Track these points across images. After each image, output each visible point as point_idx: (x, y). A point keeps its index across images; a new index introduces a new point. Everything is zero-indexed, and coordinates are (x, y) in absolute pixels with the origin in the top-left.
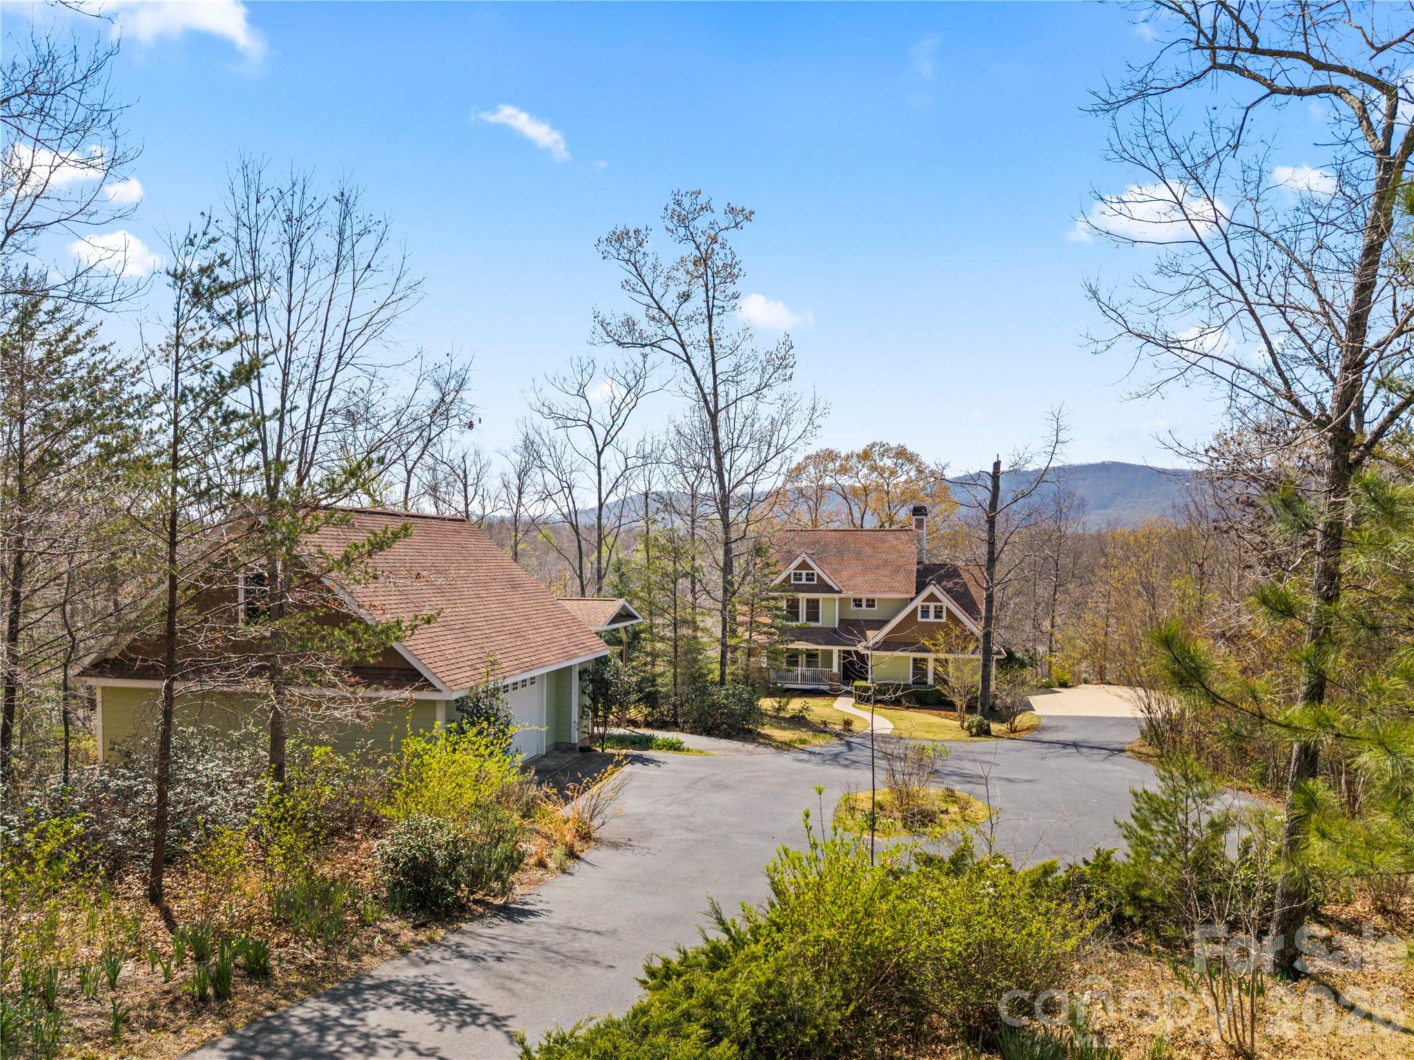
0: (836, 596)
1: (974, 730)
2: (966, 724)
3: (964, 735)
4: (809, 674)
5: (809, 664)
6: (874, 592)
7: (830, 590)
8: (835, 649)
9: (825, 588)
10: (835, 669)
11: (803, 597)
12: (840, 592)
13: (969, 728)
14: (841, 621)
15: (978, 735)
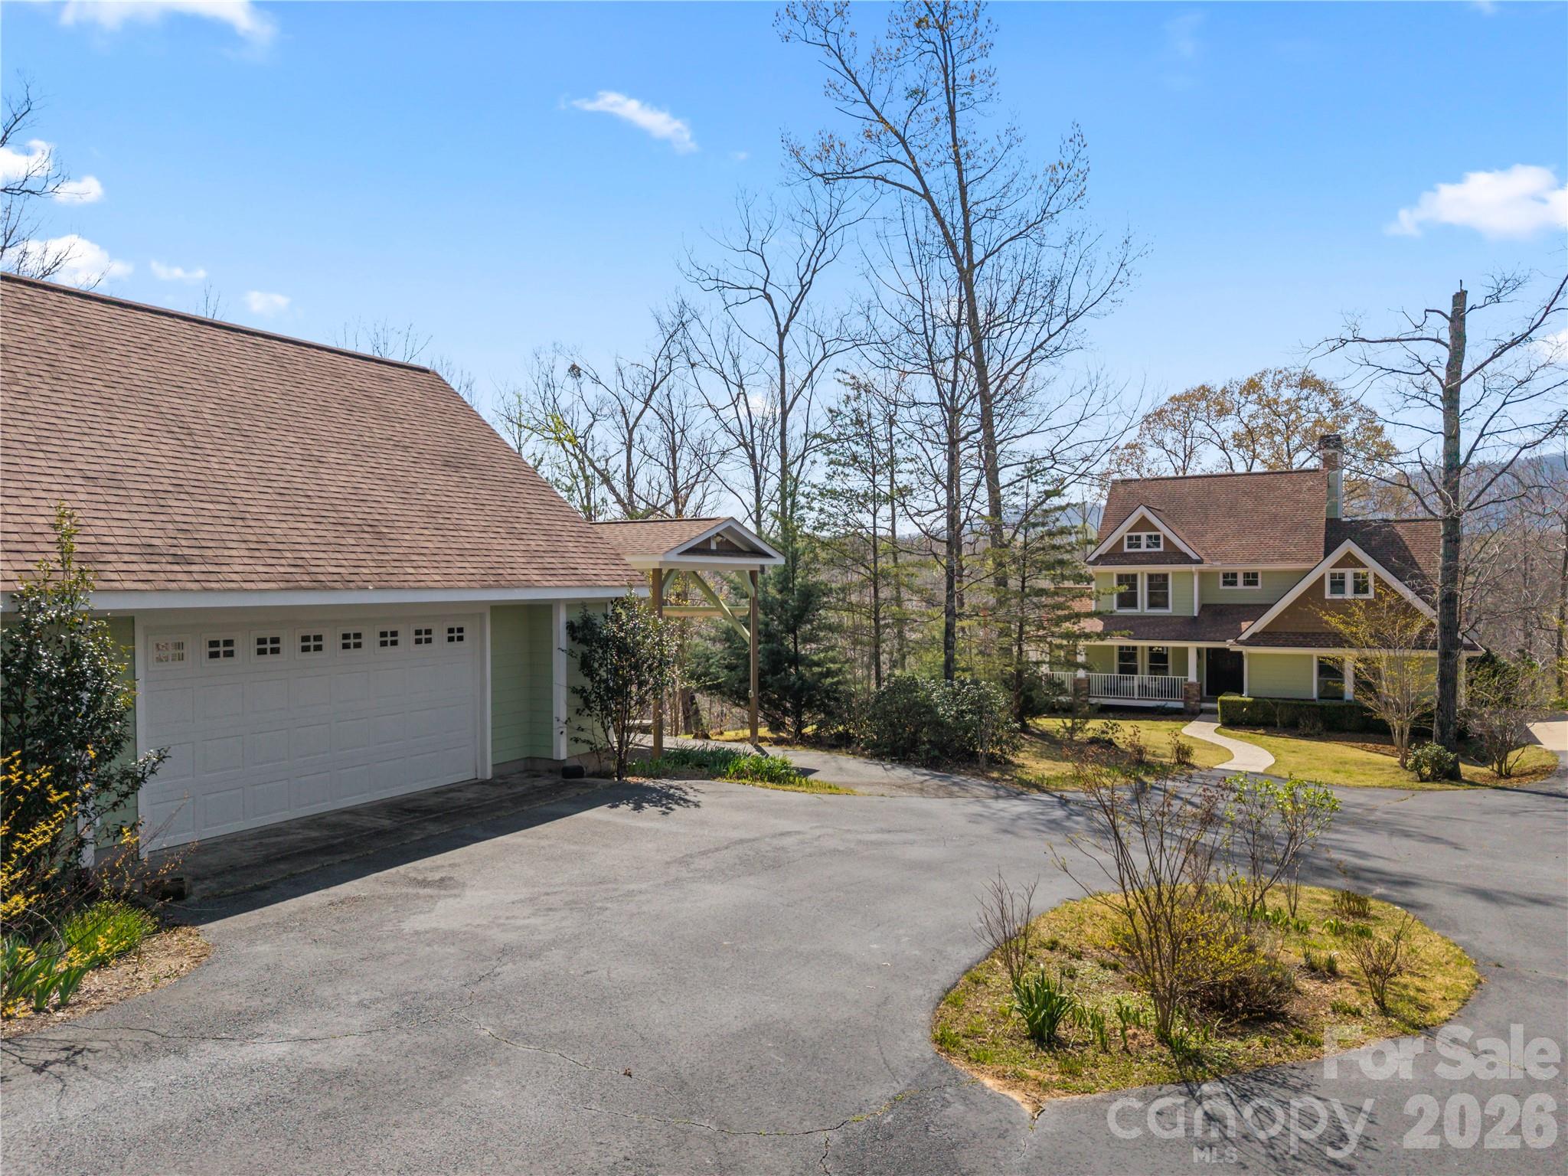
0: (1194, 568)
1: (1427, 771)
2: (1410, 762)
3: (1405, 778)
4: (1153, 685)
5: (1153, 670)
6: (1256, 561)
7: (1185, 559)
8: (1192, 647)
9: (1175, 556)
10: (1192, 677)
11: (1142, 571)
12: (1200, 562)
13: (1417, 766)
14: (1204, 607)
15: (1434, 778)
